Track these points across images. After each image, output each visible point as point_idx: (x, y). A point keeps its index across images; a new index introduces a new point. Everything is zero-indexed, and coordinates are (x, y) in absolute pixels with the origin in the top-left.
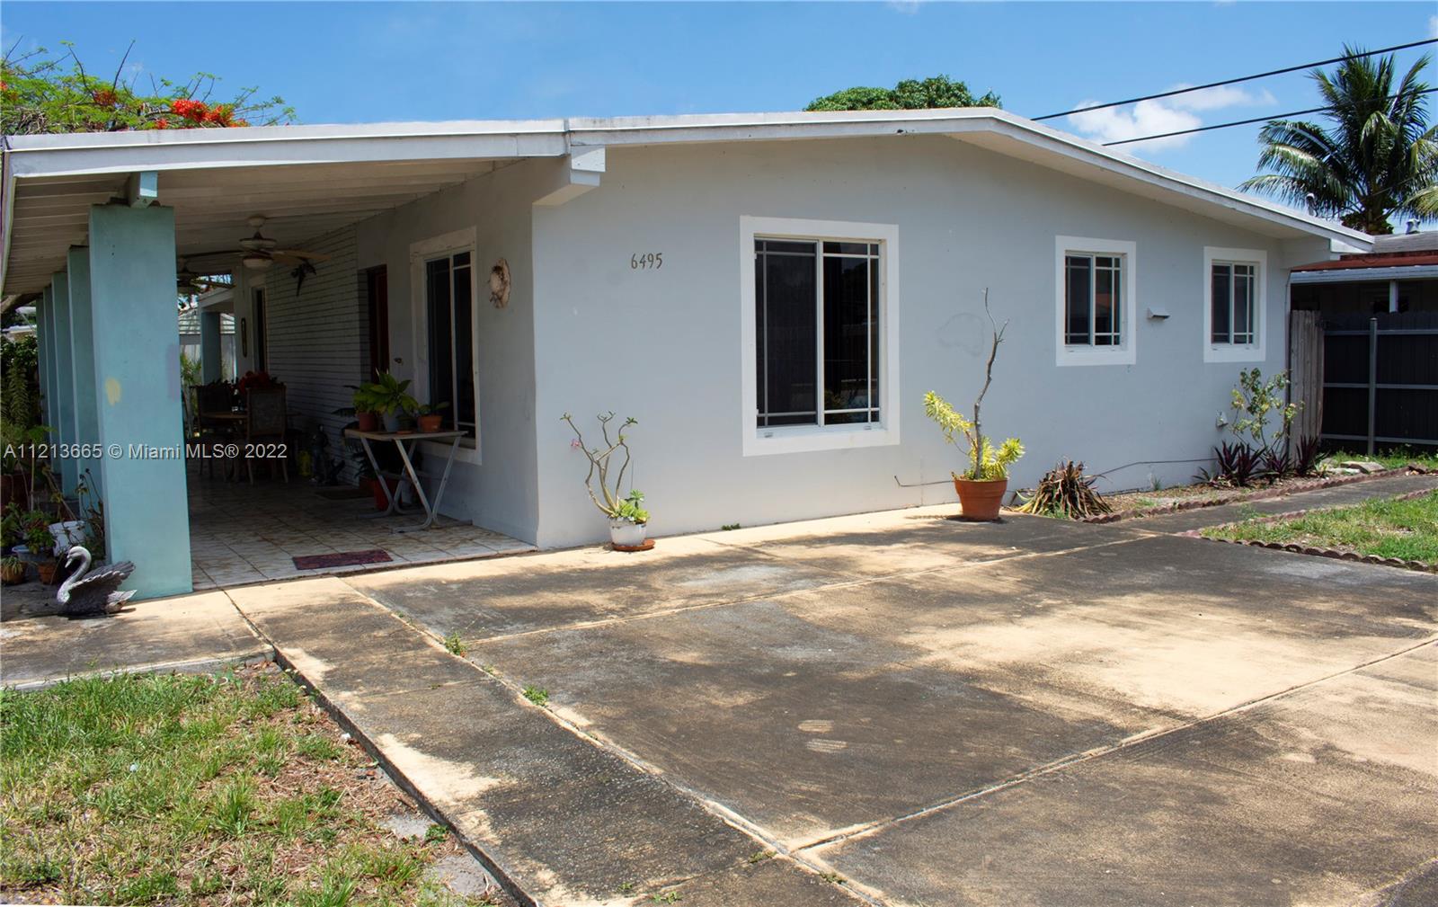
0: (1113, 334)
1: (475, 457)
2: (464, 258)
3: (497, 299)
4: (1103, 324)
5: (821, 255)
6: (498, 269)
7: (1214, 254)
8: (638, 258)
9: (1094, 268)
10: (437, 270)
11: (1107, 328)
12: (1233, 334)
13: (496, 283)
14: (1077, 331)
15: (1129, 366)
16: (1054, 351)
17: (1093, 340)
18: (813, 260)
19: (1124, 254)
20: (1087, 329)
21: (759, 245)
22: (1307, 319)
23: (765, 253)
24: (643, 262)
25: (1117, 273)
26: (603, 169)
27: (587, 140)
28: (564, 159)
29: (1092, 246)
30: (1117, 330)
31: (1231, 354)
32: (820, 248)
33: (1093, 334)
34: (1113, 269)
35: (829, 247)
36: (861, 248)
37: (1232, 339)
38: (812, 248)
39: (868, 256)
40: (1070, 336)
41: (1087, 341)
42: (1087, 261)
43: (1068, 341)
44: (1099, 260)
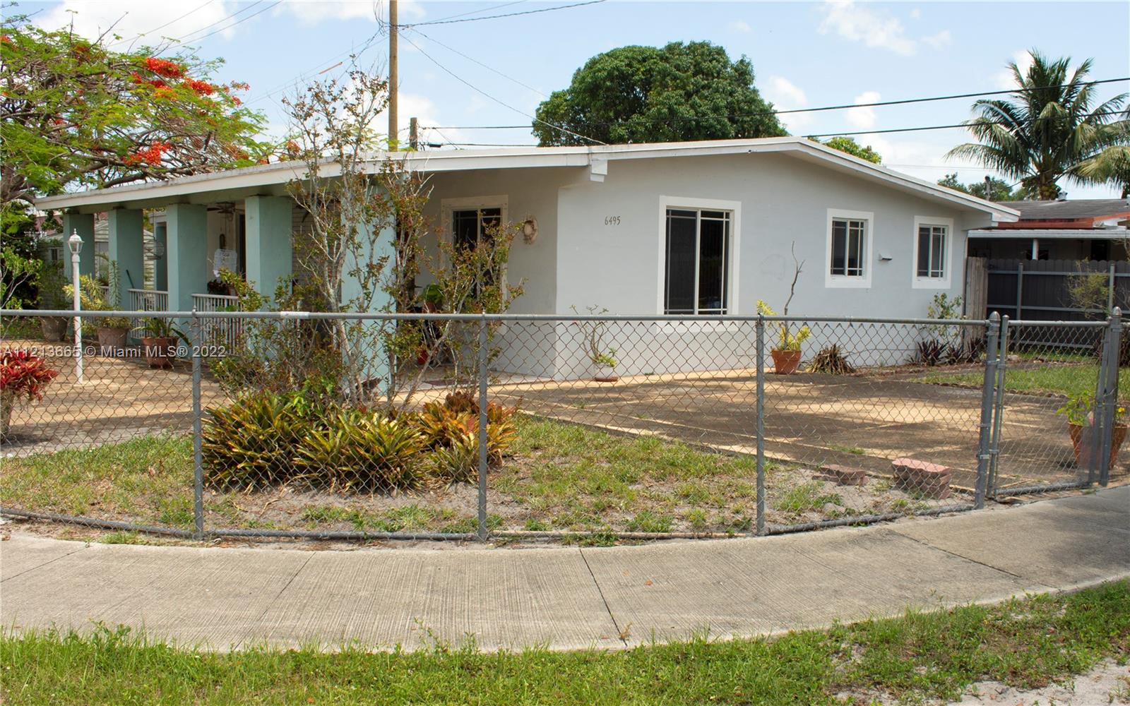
0: (858, 269)
2: (494, 212)
3: (529, 239)
4: (853, 263)
5: (699, 218)
6: (530, 222)
7: (920, 220)
8: (608, 219)
9: (848, 228)
10: (466, 216)
11: (855, 265)
12: (930, 271)
13: (528, 230)
14: (837, 267)
15: (867, 289)
16: (824, 279)
17: (847, 272)
19: (866, 220)
20: (843, 266)
21: (668, 212)
22: (978, 262)
23: (672, 216)
24: (611, 221)
25: (863, 232)
26: (606, 173)
27: (600, 157)
29: (848, 214)
30: (861, 267)
31: (930, 283)
32: (699, 214)
33: (847, 269)
34: (860, 229)
35: (704, 214)
36: (720, 215)
37: (930, 274)
38: (694, 214)
39: (724, 220)
40: (834, 269)
41: (844, 273)
42: (844, 224)
43: (833, 273)
44: (851, 223)
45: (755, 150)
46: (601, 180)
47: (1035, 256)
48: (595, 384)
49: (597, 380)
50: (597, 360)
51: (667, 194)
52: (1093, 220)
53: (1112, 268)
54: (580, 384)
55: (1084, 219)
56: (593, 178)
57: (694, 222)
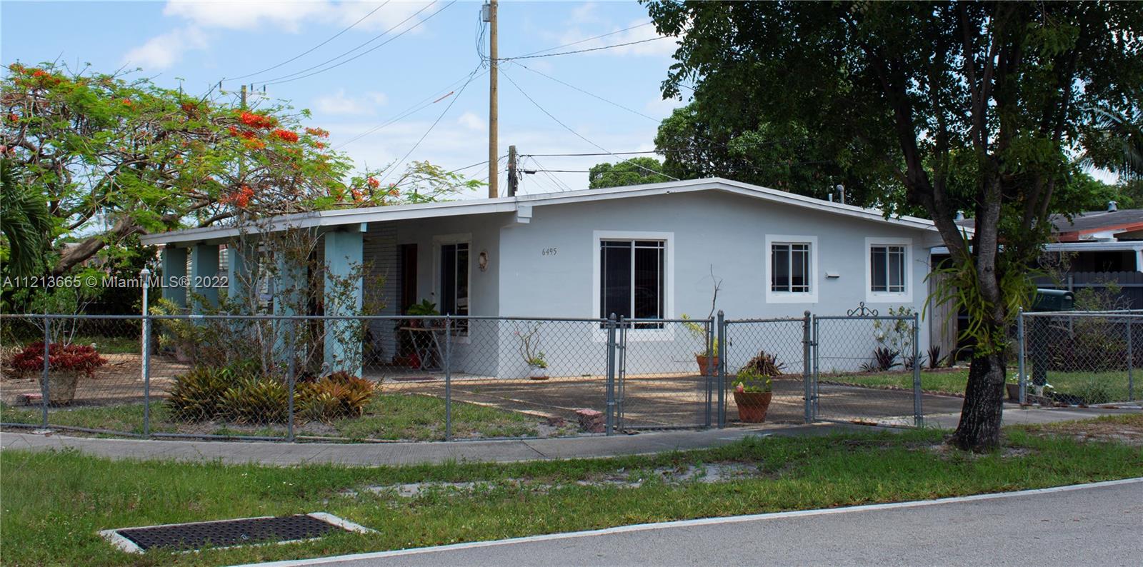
0: (804, 286)
1: (468, 340)
2: (465, 246)
3: (482, 267)
4: (797, 280)
5: (633, 247)
6: (483, 254)
7: (871, 241)
8: (545, 251)
9: (791, 250)
10: (448, 251)
11: (800, 283)
12: (888, 286)
13: (482, 260)
14: (780, 283)
15: (813, 303)
16: (764, 295)
17: (791, 289)
18: (630, 249)
19: (810, 243)
20: (787, 284)
21: (602, 243)
22: (942, 276)
23: (606, 246)
24: (548, 252)
25: (806, 253)
26: (531, 216)
27: (523, 204)
28: (515, 212)
29: (789, 239)
30: (807, 283)
31: (886, 300)
32: (633, 244)
33: (791, 286)
34: (804, 251)
35: (638, 243)
36: (655, 244)
37: (888, 289)
38: (629, 244)
39: (659, 248)
40: (776, 286)
41: (787, 289)
42: (787, 247)
43: (773, 289)
44: (795, 247)
45: (672, 191)
46: (527, 221)
48: (533, 381)
49: (533, 378)
50: (532, 363)
51: (599, 229)
52: (1078, 234)
53: (1070, 280)
54: (516, 381)
55: (1070, 233)
56: (520, 221)
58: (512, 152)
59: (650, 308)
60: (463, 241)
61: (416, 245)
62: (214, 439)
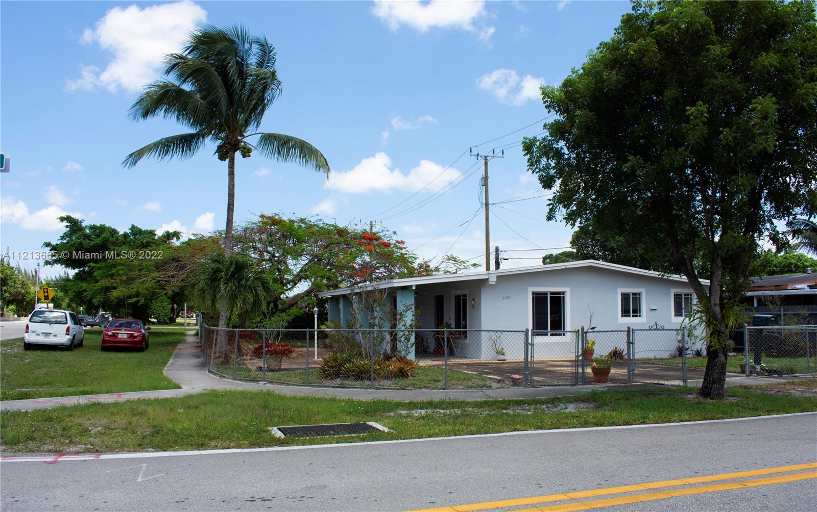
0: (638, 314)
1: (467, 341)
2: (465, 296)
3: (473, 306)
4: (635, 311)
5: (549, 296)
6: (473, 300)
7: (674, 291)
8: (504, 298)
9: (631, 296)
10: (458, 298)
11: (636, 312)
12: (684, 314)
13: (473, 302)
14: (625, 313)
15: (643, 323)
16: (617, 319)
17: (631, 316)
19: (641, 292)
20: (630, 313)
21: (533, 293)
23: (535, 295)
25: (639, 297)
26: (496, 280)
27: (493, 275)
28: (488, 279)
29: (630, 290)
30: (640, 313)
31: (684, 320)
32: (549, 293)
33: (631, 314)
35: (551, 293)
36: (560, 293)
37: (684, 316)
38: (547, 294)
39: (562, 295)
40: (623, 314)
41: (629, 316)
42: (629, 294)
43: (622, 316)
44: (633, 294)
45: (567, 267)
46: (494, 283)
47: (755, 305)
48: (498, 362)
49: (498, 360)
50: (498, 353)
51: (531, 287)
52: (787, 285)
53: (782, 310)
54: (490, 362)
55: (783, 285)
56: (490, 283)
57: (547, 297)
58: (497, 249)
59: (558, 326)
60: (464, 293)
61: (443, 296)
62: (337, 387)
